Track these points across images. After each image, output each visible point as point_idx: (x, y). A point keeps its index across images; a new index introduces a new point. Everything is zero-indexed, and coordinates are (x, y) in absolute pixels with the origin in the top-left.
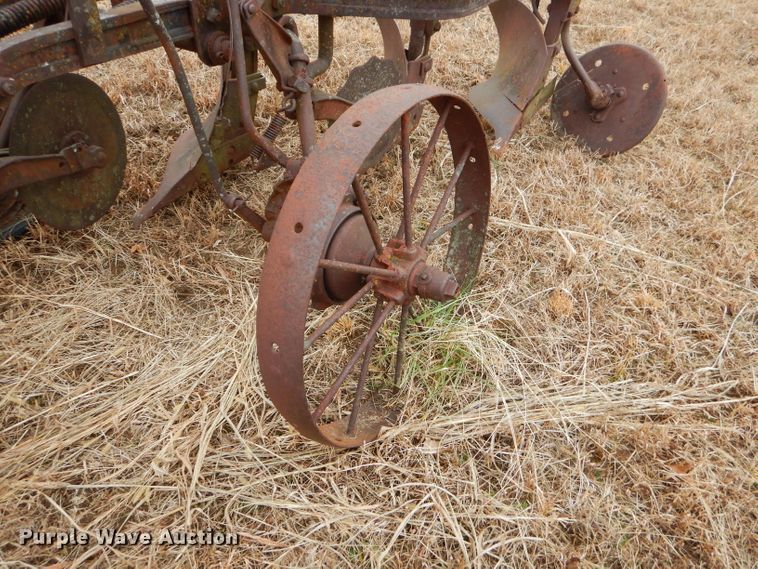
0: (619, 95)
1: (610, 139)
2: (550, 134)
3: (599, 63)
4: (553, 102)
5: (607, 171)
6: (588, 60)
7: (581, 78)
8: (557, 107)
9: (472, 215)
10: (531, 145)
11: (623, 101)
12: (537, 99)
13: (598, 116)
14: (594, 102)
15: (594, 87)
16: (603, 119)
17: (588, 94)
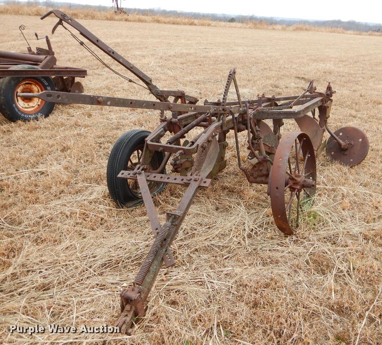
0: (351, 144)
1: (352, 160)
2: (328, 161)
3: (341, 134)
4: (326, 149)
5: (353, 171)
6: (337, 133)
7: (336, 139)
8: (328, 151)
9: (311, 174)
10: (321, 165)
11: (353, 146)
12: (321, 147)
13: (345, 153)
14: (342, 147)
15: (341, 141)
16: (348, 153)
17: (340, 145)
